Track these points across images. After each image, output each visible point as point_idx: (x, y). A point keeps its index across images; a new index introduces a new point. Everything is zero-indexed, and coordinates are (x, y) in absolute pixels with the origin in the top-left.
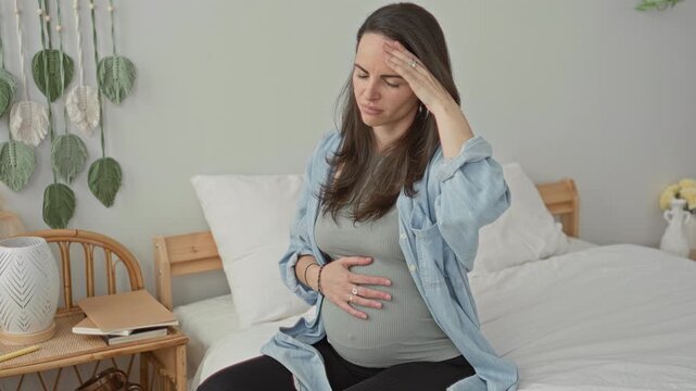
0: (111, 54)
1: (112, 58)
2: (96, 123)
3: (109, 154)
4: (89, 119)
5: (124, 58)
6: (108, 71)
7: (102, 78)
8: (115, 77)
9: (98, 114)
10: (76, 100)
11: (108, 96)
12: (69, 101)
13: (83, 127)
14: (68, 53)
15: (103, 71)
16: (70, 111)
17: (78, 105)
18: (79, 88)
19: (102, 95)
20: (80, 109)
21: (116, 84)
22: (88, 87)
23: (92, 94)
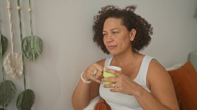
0: (30, 35)
1: (31, 37)
2: (21, 73)
3: (28, 88)
4: (17, 71)
5: (38, 37)
6: (28, 43)
7: (25, 48)
8: (32, 47)
9: (22, 68)
10: (9, 62)
11: (28, 58)
12: (5, 63)
13: (13, 76)
14: (4, 35)
15: (25, 44)
16: (6, 68)
17: (11, 64)
18: (11, 54)
19: (25, 57)
20: (11, 66)
21: (33, 50)
22: (16, 54)
23: (18, 57)
